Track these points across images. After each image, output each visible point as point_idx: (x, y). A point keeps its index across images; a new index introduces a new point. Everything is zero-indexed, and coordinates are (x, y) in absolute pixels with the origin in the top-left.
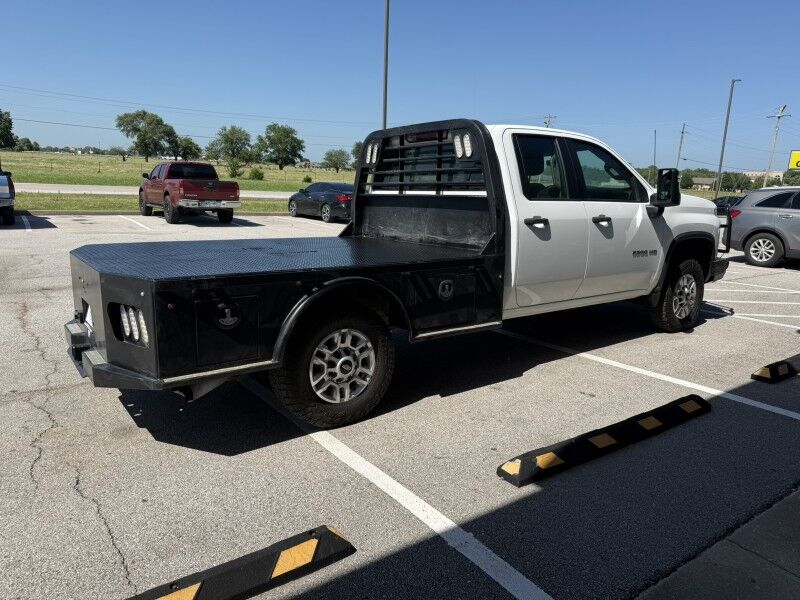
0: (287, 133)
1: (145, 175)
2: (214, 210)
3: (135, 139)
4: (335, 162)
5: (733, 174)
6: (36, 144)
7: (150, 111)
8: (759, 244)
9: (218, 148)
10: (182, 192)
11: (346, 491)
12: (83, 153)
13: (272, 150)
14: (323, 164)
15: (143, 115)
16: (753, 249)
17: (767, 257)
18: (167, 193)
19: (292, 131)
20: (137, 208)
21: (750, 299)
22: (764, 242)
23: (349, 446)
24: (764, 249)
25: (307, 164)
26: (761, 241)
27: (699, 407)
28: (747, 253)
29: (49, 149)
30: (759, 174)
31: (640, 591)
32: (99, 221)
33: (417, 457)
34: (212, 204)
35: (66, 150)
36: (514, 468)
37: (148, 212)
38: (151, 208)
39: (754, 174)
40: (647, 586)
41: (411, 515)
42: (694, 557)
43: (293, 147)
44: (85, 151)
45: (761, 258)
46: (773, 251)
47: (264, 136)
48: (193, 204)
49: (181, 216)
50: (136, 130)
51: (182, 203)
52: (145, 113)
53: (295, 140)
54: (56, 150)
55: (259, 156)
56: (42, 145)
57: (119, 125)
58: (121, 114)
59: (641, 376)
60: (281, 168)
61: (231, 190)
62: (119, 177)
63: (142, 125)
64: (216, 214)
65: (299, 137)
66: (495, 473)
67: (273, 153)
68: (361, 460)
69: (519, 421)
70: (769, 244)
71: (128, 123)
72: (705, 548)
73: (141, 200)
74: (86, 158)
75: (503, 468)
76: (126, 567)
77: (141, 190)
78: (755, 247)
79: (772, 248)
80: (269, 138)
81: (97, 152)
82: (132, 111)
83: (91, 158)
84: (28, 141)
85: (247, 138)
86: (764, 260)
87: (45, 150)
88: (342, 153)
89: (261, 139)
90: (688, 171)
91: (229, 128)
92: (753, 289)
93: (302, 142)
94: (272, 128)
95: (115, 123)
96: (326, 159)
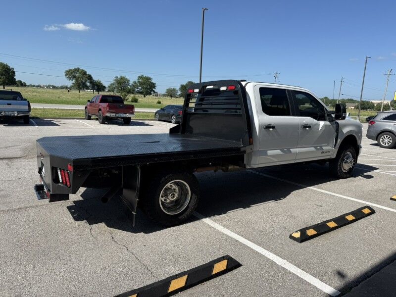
0: (148, 79)
1: (89, 101)
2: (121, 118)
3: (74, 81)
4: (171, 93)
5: (365, 101)
6: (25, 83)
7: (81, 68)
8: (384, 137)
9: (114, 86)
10: (108, 109)
11: (228, 243)
12: (47, 87)
13: (140, 88)
14: (164, 94)
15: (77, 70)
16: (381, 140)
17: (388, 144)
18: (100, 110)
19: (150, 79)
20: (84, 116)
21: (383, 164)
22: (387, 137)
23: (221, 225)
24: (386, 140)
25: (156, 94)
26: (385, 136)
27: (370, 211)
28: (379, 142)
29: (31, 86)
30: (379, 102)
31: (360, 282)
32: (68, 122)
33: (252, 230)
34: (122, 115)
35: (39, 86)
36: (297, 235)
37: (89, 118)
38: (91, 116)
39: (376, 101)
40: (362, 280)
41: (258, 253)
42: (379, 270)
43: (151, 86)
44: (49, 87)
45: (385, 144)
46: (391, 141)
47: (137, 81)
48: (113, 115)
49: (106, 120)
50: (74, 77)
51: (108, 115)
52: (79, 69)
53: (152, 83)
54: (34, 86)
55: (134, 90)
56: (27, 84)
57: (66, 75)
58: (67, 69)
59: (341, 198)
60: (145, 96)
61: (130, 109)
62: (68, 100)
63: (78, 75)
64: (122, 120)
65: (153, 81)
66: (288, 237)
67: (141, 89)
68: (229, 231)
69: (292, 217)
70: (389, 137)
71: (70, 74)
72: (383, 267)
73: (86, 113)
74: (48, 90)
75: (292, 235)
76: (149, 270)
77: (86, 108)
78: (382, 139)
79: (391, 140)
80: (139, 82)
81: (54, 87)
82: (73, 68)
83: (51, 90)
84: (21, 82)
85: (128, 82)
86: (387, 145)
87: (28, 86)
88: (174, 89)
89: (135, 82)
90: (343, 100)
91: (119, 77)
92: (383, 159)
93: (155, 84)
94: (141, 77)
95: (64, 74)
96: (167, 92)
